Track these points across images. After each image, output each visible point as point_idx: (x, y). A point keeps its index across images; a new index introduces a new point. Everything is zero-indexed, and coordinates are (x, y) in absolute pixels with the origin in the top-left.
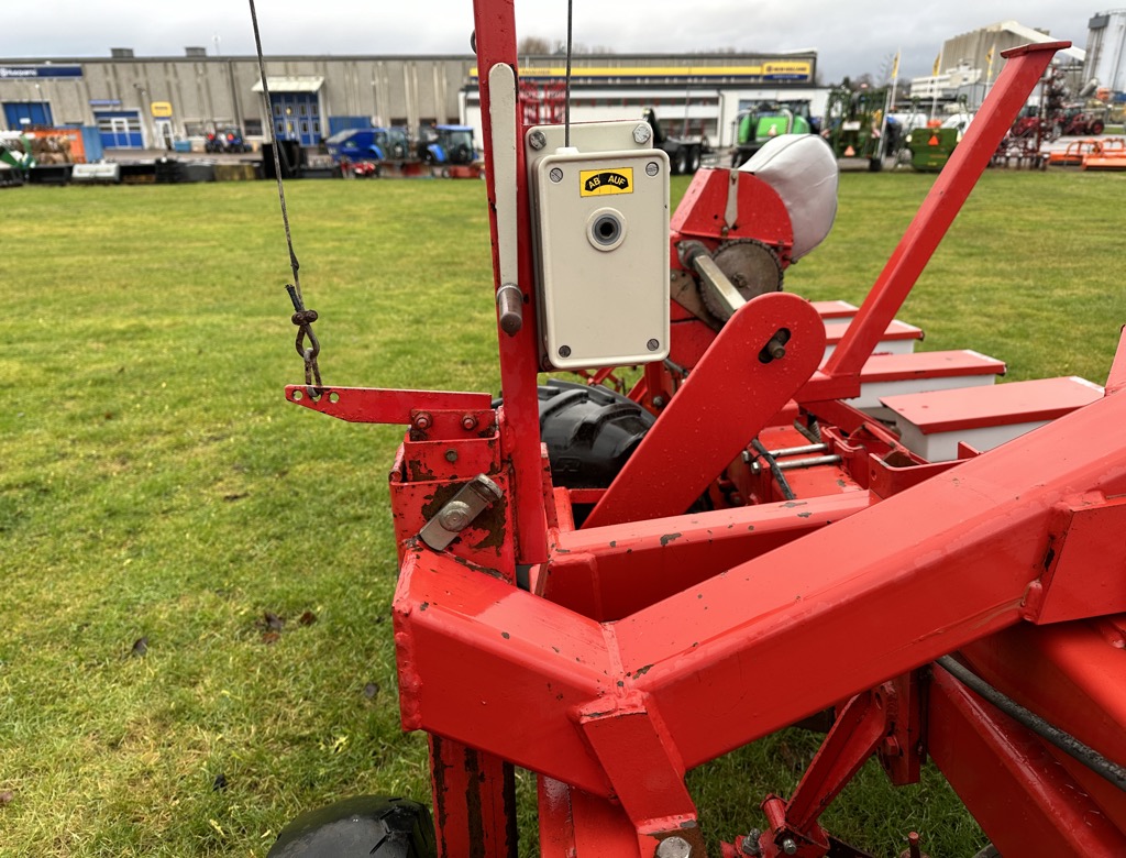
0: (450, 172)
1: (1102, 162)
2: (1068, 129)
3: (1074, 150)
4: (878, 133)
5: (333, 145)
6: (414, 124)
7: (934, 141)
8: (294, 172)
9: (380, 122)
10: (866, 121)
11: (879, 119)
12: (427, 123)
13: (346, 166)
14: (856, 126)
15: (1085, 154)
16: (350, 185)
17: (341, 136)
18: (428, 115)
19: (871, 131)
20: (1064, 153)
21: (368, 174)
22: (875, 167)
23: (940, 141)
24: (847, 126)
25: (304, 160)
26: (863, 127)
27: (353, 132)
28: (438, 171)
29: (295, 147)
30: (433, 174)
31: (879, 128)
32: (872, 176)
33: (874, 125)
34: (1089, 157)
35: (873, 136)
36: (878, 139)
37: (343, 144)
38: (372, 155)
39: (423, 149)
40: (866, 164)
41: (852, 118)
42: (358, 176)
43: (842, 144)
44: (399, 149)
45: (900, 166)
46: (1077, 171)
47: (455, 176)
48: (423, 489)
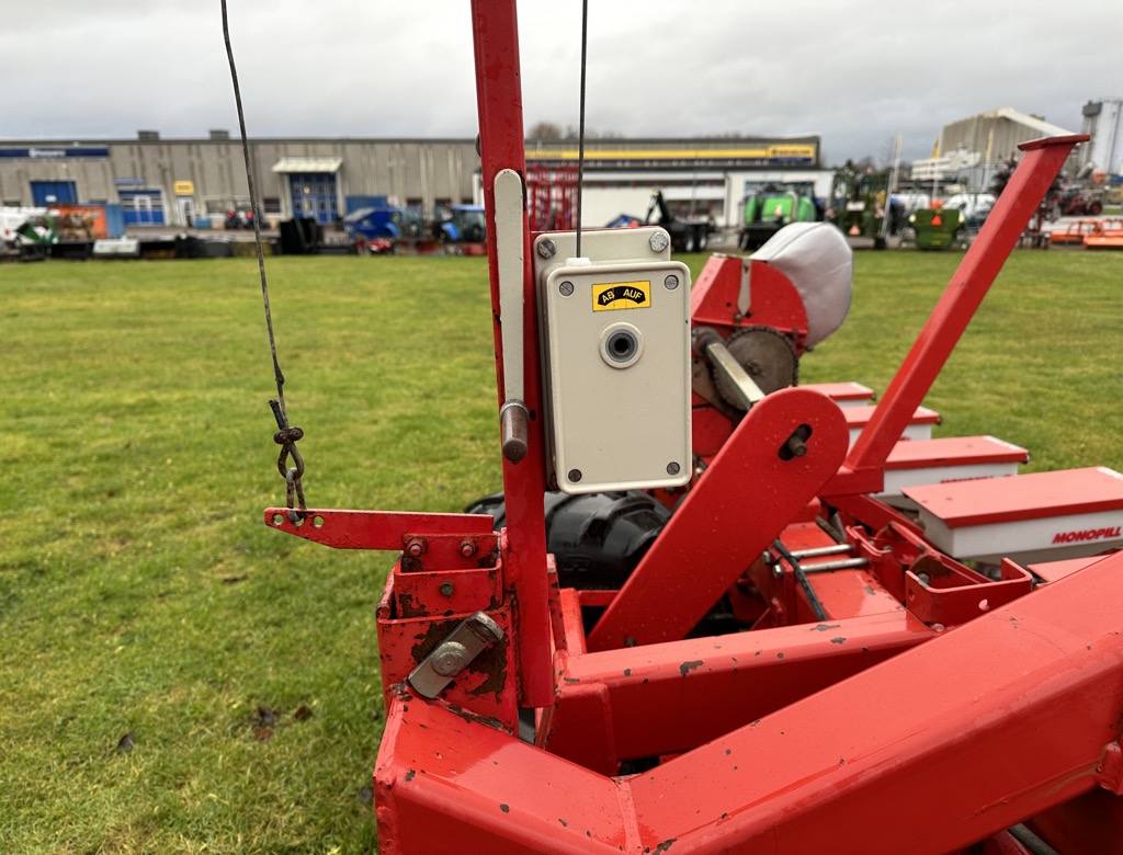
0: (463, 250)
1: (1102, 241)
2: (1066, 210)
3: (1074, 230)
4: (881, 213)
5: (350, 223)
6: (429, 204)
7: (937, 221)
8: (311, 248)
9: (396, 201)
10: (870, 202)
11: (883, 200)
12: (442, 203)
13: (362, 243)
14: (860, 206)
15: (1086, 233)
16: (365, 262)
17: (358, 214)
18: (443, 195)
19: (875, 211)
20: (1064, 232)
21: (383, 251)
22: (880, 245)
23: (943, 220)
24: (852, 207)
25: (320, 237)
26: (867, 207)
27: (369, 211)
28: (452, 249)
29: (312, 225)
30: (447, 252)
31: (883, 207)
32: (878, 255)
33: (878, 205)
34: (1090, 236)
35: (877, 216)
36: (881, 219)
37: (360, 222)
38: (388, 233)
39: (437, 227)
40: (870, 242)
41: (856, 198)
42: (373, 253)
43: (847, 224)
44: (414, 228)
45: (904, 245)
46: (1078, 250)
47: (468, 253)
48: (415, 626)
